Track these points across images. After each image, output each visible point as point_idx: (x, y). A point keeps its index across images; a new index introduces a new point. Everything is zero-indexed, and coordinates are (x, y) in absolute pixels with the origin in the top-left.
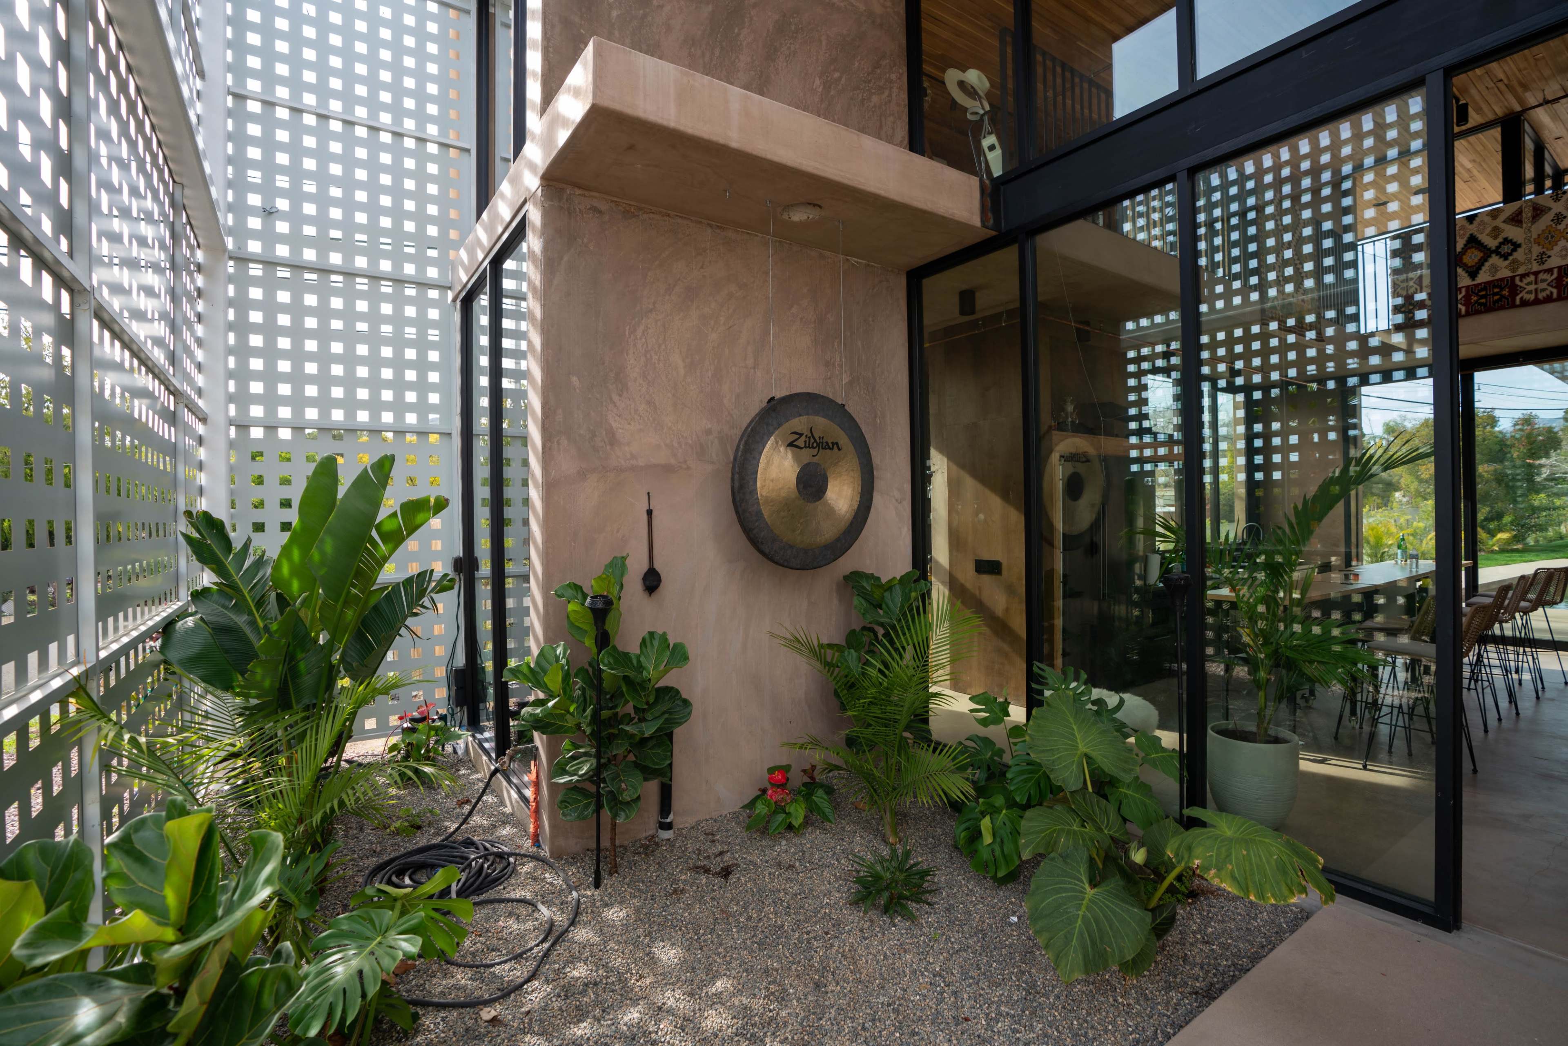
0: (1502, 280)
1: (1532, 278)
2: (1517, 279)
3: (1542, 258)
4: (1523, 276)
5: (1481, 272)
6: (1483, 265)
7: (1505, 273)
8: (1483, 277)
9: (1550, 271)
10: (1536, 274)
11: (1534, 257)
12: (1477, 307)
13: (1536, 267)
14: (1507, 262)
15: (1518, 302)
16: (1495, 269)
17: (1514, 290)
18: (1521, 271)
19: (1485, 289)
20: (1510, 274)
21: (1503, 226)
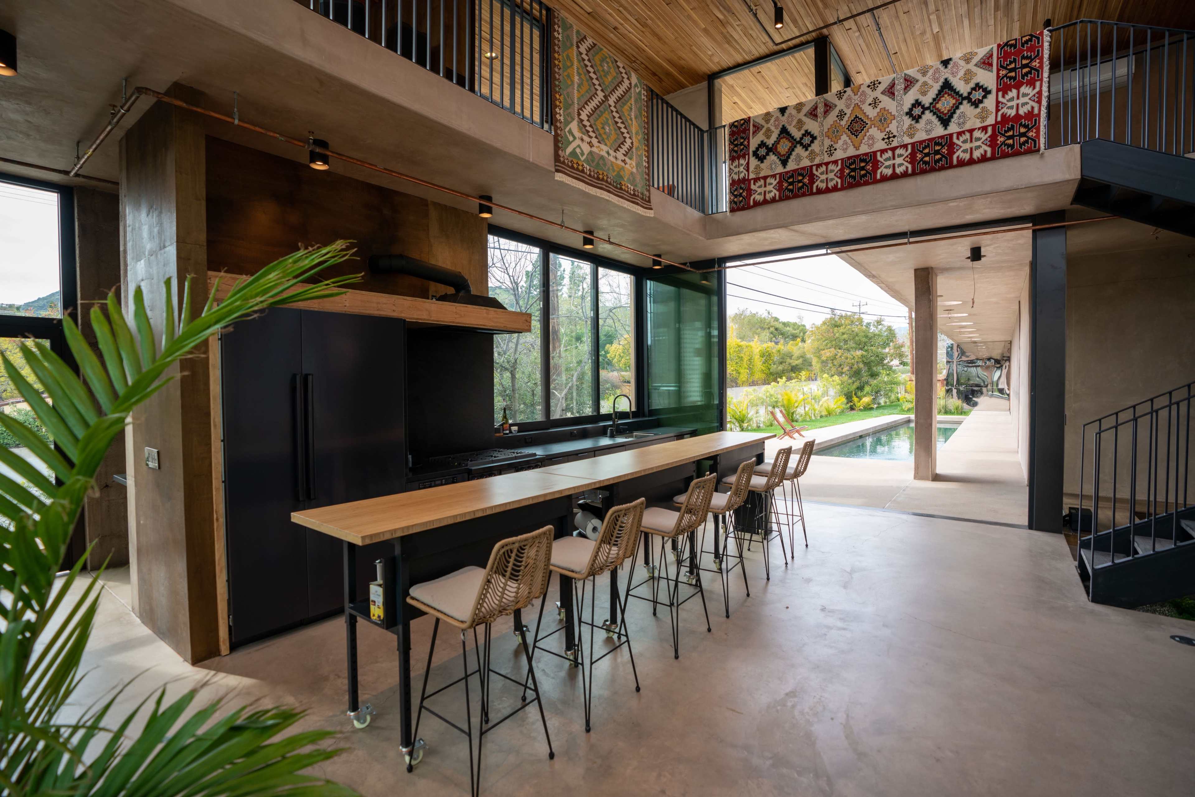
0: (803, 168)
1: (824, 167)
2: (814, 168)
3: (831, 150)
4: (819, 166)
5: (790, 160)
6: (791, 154)
7: (806, 163)
8: (791, 166)
9: (835, 162)
10: (827, 164)
11: (826, 149)
12: (787, 193)
13: (827, 159)
14: (808, 152)
15: (815, 190)
16: (799, 158)
17: (812, 178)
18: (817, 161)
19: (792, 176)
20: (810, 164)
21: (805, 119)
